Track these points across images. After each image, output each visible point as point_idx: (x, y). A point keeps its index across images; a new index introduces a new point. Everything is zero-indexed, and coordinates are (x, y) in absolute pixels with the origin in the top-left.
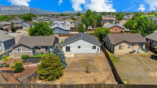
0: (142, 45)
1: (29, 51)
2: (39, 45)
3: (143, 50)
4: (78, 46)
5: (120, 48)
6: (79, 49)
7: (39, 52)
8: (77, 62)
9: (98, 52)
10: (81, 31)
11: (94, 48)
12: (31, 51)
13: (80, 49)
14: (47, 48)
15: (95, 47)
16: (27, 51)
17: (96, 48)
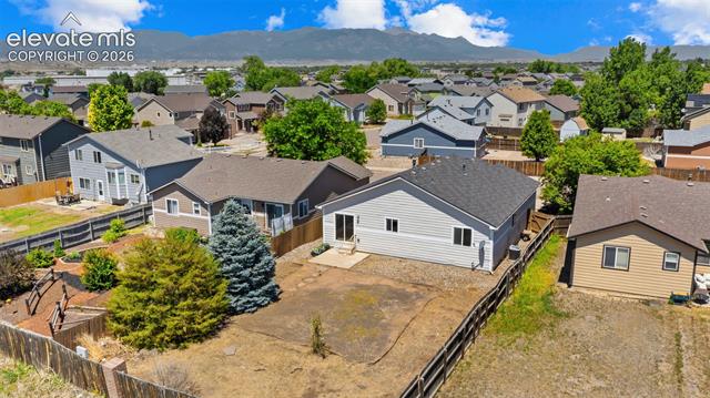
4: (389, 221)
5: (609, 261)
6: (391, 233)
8: (335, 293)
9: (481, 264)
11: (463, 238)
12: (207, 215)
13: (395, 233)
14: (271, 210)
16: (194, 215)
17: (475, 244)
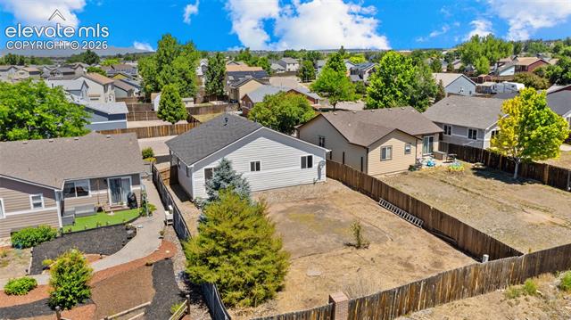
0: (431, 140)
1: (43, 209)
2: (80, 174)
3: (435, 156)
4: (252, 164)
5: (383, 157)
6: (256, 173)
7: (81, 208)
9: (319, 178)
10: (171, 115)
11: (307, 162)
12: (55, 205)
13: (258, 172)
14: (116, 184)
15: (310, 158)
16: (34, 210)
17: (315, 165)
